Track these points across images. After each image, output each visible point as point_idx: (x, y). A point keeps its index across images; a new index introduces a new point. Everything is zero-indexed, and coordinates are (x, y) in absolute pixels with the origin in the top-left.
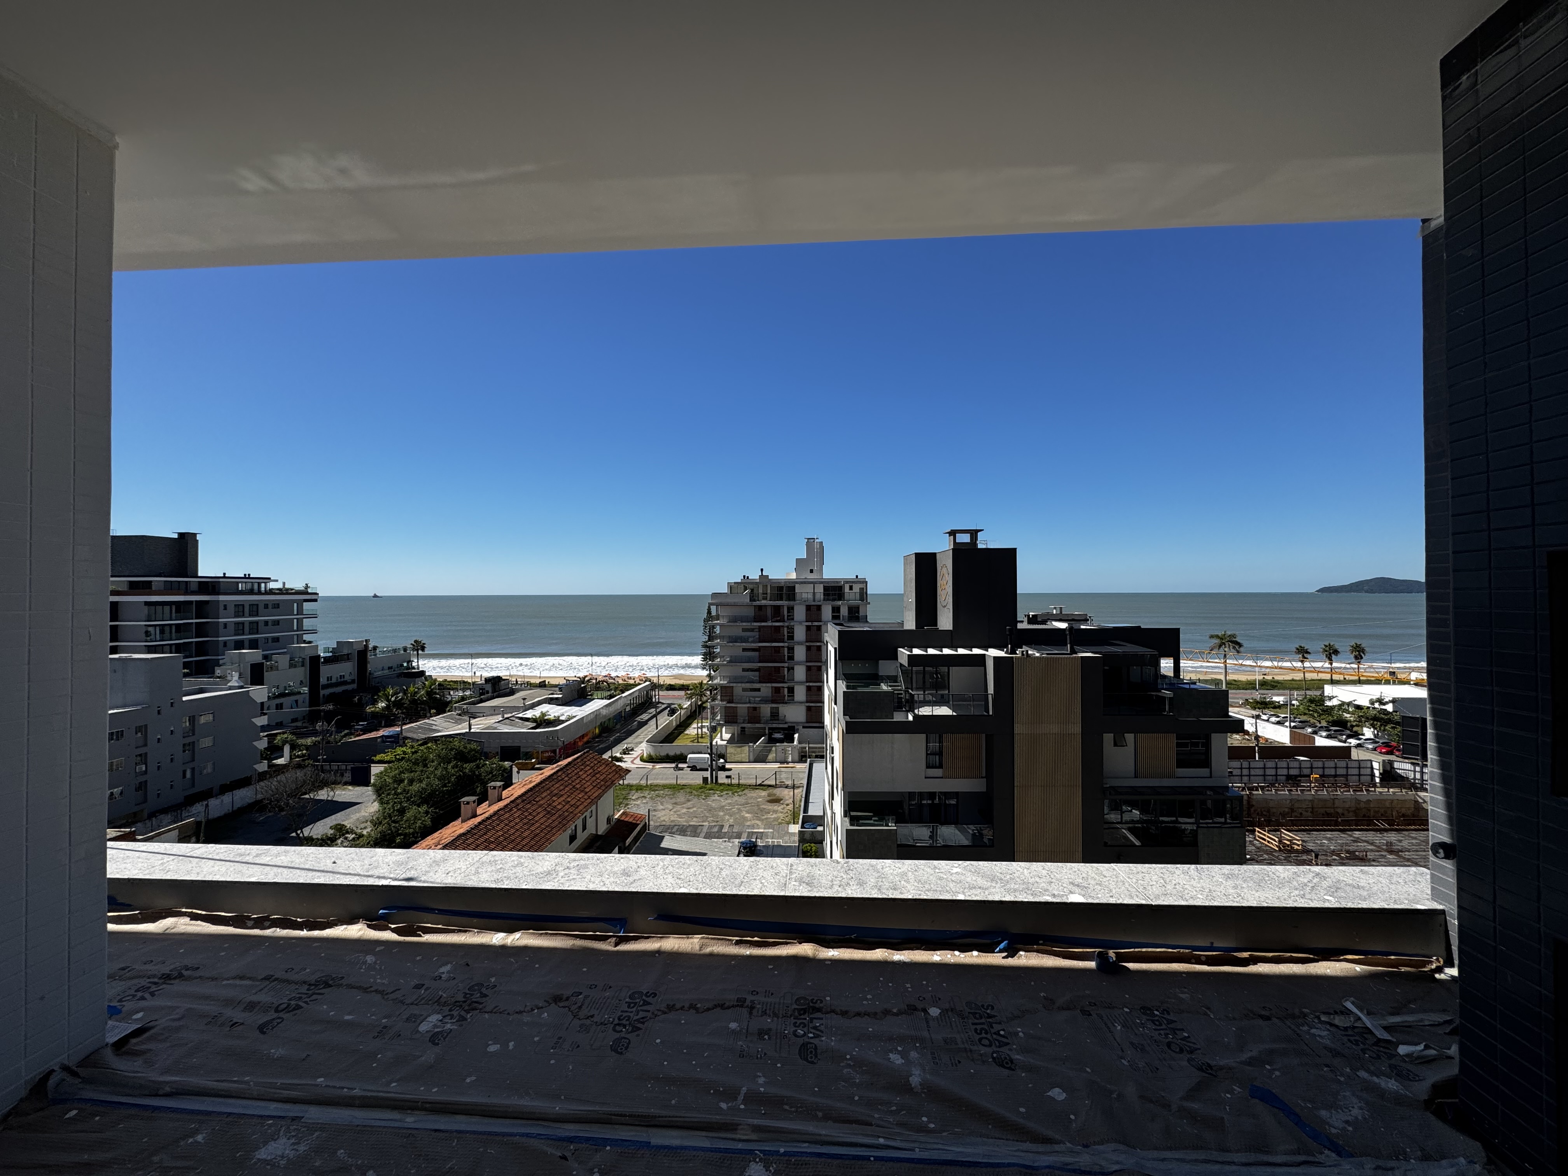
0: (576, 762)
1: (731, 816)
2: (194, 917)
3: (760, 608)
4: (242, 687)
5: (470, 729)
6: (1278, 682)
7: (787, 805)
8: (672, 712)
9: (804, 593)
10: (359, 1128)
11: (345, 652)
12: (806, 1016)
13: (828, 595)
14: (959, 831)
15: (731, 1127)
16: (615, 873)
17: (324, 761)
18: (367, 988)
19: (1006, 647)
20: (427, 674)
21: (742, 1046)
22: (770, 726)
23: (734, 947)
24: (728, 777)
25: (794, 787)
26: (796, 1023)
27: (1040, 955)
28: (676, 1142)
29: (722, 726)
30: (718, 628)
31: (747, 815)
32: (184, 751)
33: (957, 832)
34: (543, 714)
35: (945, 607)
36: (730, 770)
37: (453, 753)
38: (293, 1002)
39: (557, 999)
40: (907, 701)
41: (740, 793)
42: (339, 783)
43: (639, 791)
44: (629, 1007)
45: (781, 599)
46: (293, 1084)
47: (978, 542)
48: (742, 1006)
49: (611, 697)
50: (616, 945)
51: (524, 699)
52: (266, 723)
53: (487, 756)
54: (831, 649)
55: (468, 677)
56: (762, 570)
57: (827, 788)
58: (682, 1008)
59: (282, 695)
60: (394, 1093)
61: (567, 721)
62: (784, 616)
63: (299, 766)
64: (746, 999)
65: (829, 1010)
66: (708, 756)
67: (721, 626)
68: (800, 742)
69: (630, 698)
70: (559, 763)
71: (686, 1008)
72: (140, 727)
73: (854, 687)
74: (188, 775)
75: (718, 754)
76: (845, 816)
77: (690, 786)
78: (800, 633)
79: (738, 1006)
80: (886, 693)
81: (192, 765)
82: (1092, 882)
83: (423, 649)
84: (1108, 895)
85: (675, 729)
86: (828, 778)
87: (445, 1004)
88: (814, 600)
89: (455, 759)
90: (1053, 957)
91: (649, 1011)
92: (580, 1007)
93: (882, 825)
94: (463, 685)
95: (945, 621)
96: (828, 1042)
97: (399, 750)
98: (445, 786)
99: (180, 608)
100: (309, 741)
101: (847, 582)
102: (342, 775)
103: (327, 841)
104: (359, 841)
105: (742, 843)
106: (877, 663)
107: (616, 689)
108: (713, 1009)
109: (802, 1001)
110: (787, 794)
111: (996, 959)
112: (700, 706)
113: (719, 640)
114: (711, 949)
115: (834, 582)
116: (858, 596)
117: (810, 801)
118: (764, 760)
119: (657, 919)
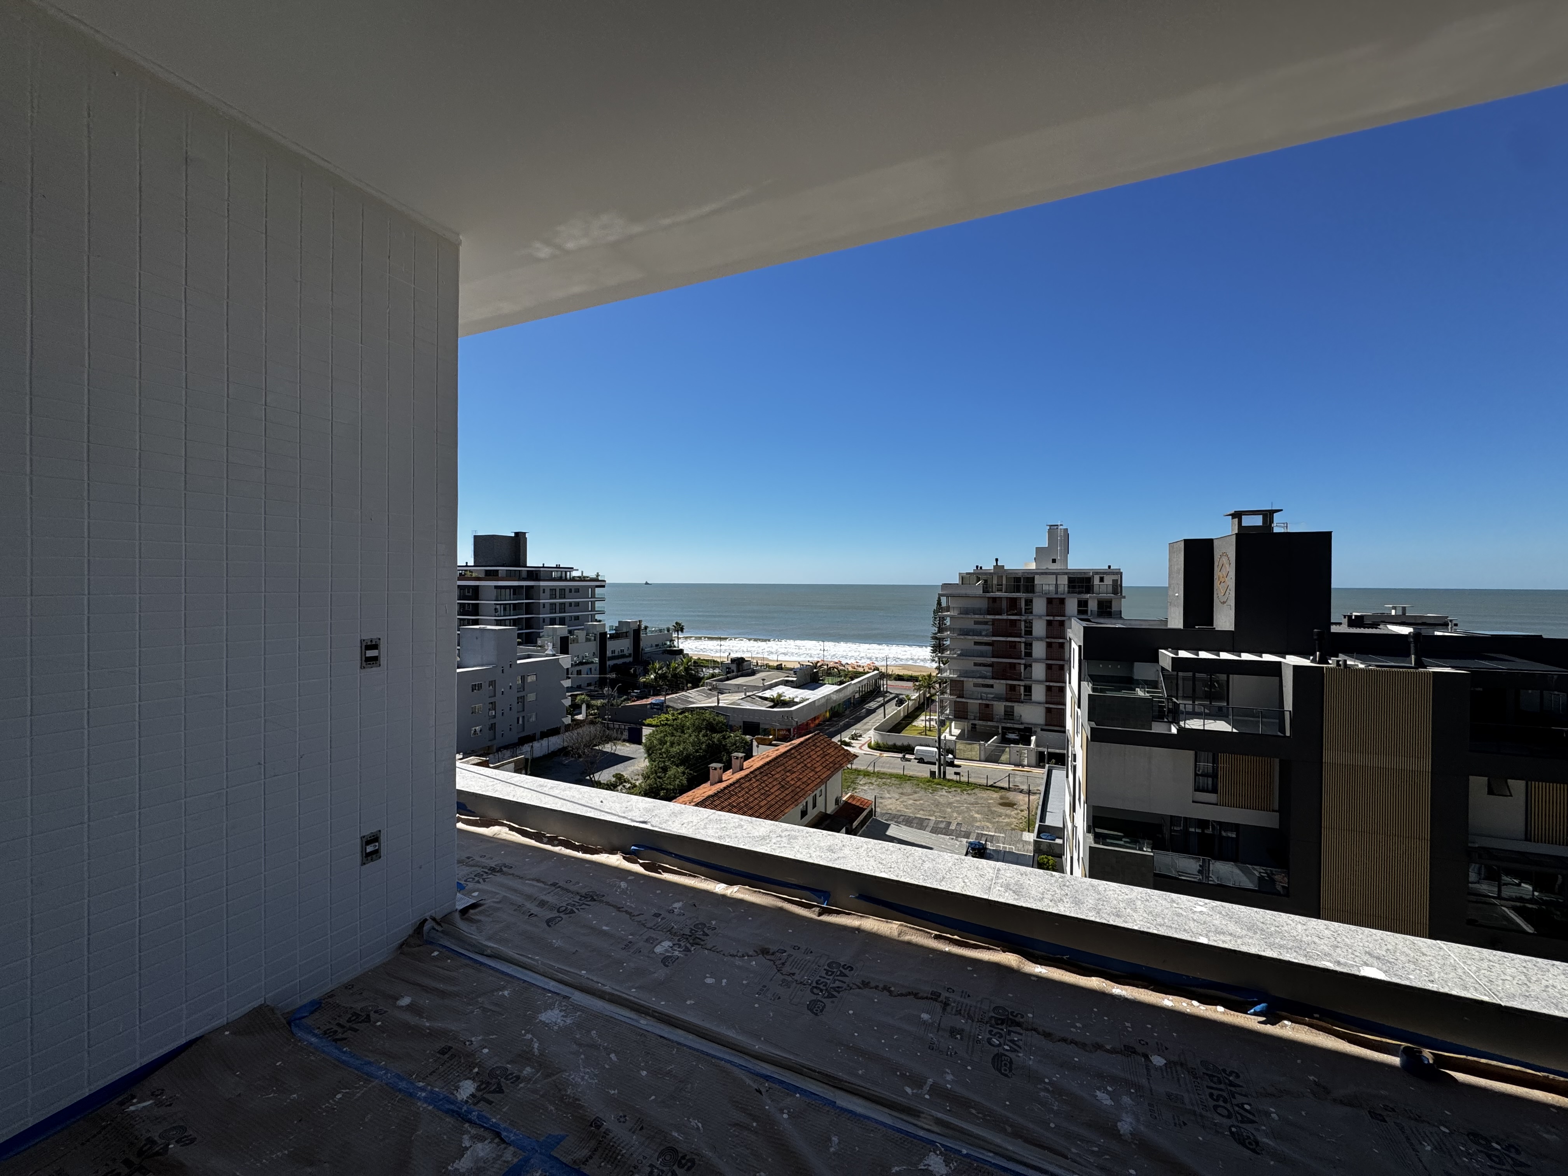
0: (807, 743)
1: (959, 814)
2: (512, 829)
3: (994, 599)
4: (554, 655)
5: (718, 703)
7: (1022, 811)
8: (900, 702)
9: (1045, 584)
10: (606, 1017)
11: (625, 630)
12: (1003, 1027)
13: (1074, 587)
14: (1241, 870)
15: (915, 1113)
16: (821, 848)
17: (610, 720)
18: (620, 908)
19: (1314, 654)
20: (685, 652)
21: (932, 1039)
22: (1004, 725)
23: (933, 940)
24: (956, 773)
25: (1029, 793)
26: (992, 1031)
27: (1314, 1031)
28: (859, 1110)
29: (951, 720)
30: (948, 619)
31: (976, 815)
32: (518, 703)
33: (1237, 871)
34: (780, 695)
35: (1224, 603)
36: (959, 766)
37: (704, 723)
38: (569, 907)
39: (765, 952)
40: (1170, 711)
41: (969, 792)
42: (619, 740)
43: (867, 777)
44: (827, 974)
45: (1018, 591)
46: (566, 970)
47: (1273, 525)
48: (936, 1000)
49: (841, 683)
50: (820, 915)
51: (763, 680)
52: (570, 685)
53: (732, 729)
54: (1075, 647)
55: (717, 657)
56: (997, 560)
57: (1068, 799)
58: (876, 987)
59: (581, 663)
60: (634, 997)
61: (800, 703)
62: (1021, 609)
63: (592, 723)
64: (940, 994)
65: (1030, 1027)
66: (935, 750)
67: (952, 617)
68: (1037, 745)
69: (859, 685)
70: (793, 742)
71: (880, 988)
72: (492, 681)
73: (1101, 691)
74: (521, 722)
75: (946, 749)
76: (1089, 831)
77: (917, 778)
78: (1039, 628)
79: (932, 998)
80: (1142, 700)
81: (522, 714)
82: (1403, 958)
83: (682, 630)
84: (1427, 979)
85: (903, 720)
86: (1069, 788)
87: (675, 934)
88: (1057, 593)
89: (706, 729)
90: (1333, 1038)
91: (845, 983)
92: (783, 964)
93: (1135, 849)
94: (714, 664)
95: (1225, 619)
96: (1025, 1059)
97: (663, 717)
98: (697, 751)
99: (516, 590)
100: (599, 702)
101: (1096, 573)
102: (622, 733)
103: (611, 787)
104: (632, 790)
105: (970, 843)
106: (1132, 667)
107: (846, 676)
108: (907, 995)
109: (1001, 1011)
110: (1022, 799)
111: (1250, 1021)
112: (928, 698)
113: (949, 633)
114: (910, 937)
115: (1081, 573)
116: (1110, 589)
117: (1048, 810)
118: (996, 761)
119: (857, 898)
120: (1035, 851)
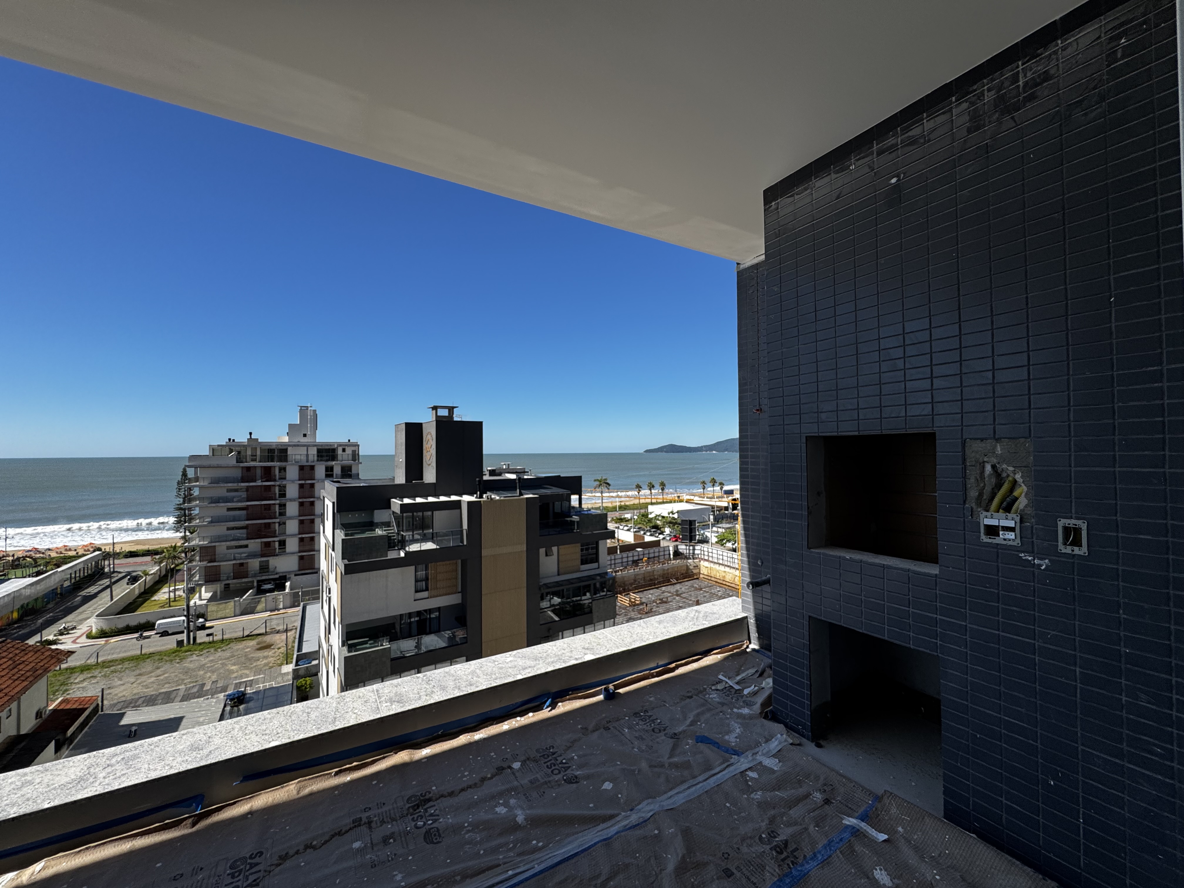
1: (213, 672)
3: (248, 469)
6: (627, 506)
7: (279, 648)
8: (134, 579)
9: (296, 455)
12: (420, 809)
13: (322, 456)
14: (439, 636)
19: (476, 493)
21: (371, 858)
22: (259, 578)
23: (334, 778)
24: (209, 635)
25: (286, 631)
26: (414, 818)
27: (571, 701)
29: (201, 586)
30: (197, 489)
31: (233, 668)
33: (436, 638)
35: (429, 465)
36: (211, 627)
40: (399, 541)
41: (224, 648)
43: (86, 672)
44: (233, 877)
45: (272, 461)
47: (454, 416)
48: (360, 825)
49: (38, 574)
50: (195, 824)
54: (328, 503)
56: (251, 434)
57: (323, 625)
58: (297, 852)
62: (275, 476)
64: (361, 818)
65: (438, 796)
66: (184, 618)
67: (201, 487)
68: (292, 589)
69: (70, 571)
71: (301, 851)
73: (352, 535)
75: (196, 615)
76: (343, 645)
77: (158, 653)
78: (292, 491)
79: (355, 826)
80: (381, 537)
82: (595, 644)
85: (138, 597)
86: (324, 616)
88: (307, 461)
90: (579, 701)
91: (260, 871)
93: (378, 646)
95: (430, 476)
96: (446, 821)
101: (340, 445)
105: (229, 695)
106: (372, 515)
107: (47, 564)
108: (331, 839)
109: (413, 799)
110: (279, 639)
111: (545, 714)
112: (172, 569)
113: (198, 502)
114: (310, 788)
115: (327, 445)
116: (350, 457)
117: (304, 640)
118: (252, 612)
119: (242, 781)
120: (293, 679)
